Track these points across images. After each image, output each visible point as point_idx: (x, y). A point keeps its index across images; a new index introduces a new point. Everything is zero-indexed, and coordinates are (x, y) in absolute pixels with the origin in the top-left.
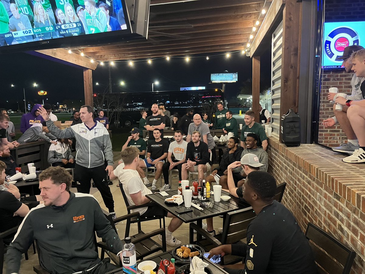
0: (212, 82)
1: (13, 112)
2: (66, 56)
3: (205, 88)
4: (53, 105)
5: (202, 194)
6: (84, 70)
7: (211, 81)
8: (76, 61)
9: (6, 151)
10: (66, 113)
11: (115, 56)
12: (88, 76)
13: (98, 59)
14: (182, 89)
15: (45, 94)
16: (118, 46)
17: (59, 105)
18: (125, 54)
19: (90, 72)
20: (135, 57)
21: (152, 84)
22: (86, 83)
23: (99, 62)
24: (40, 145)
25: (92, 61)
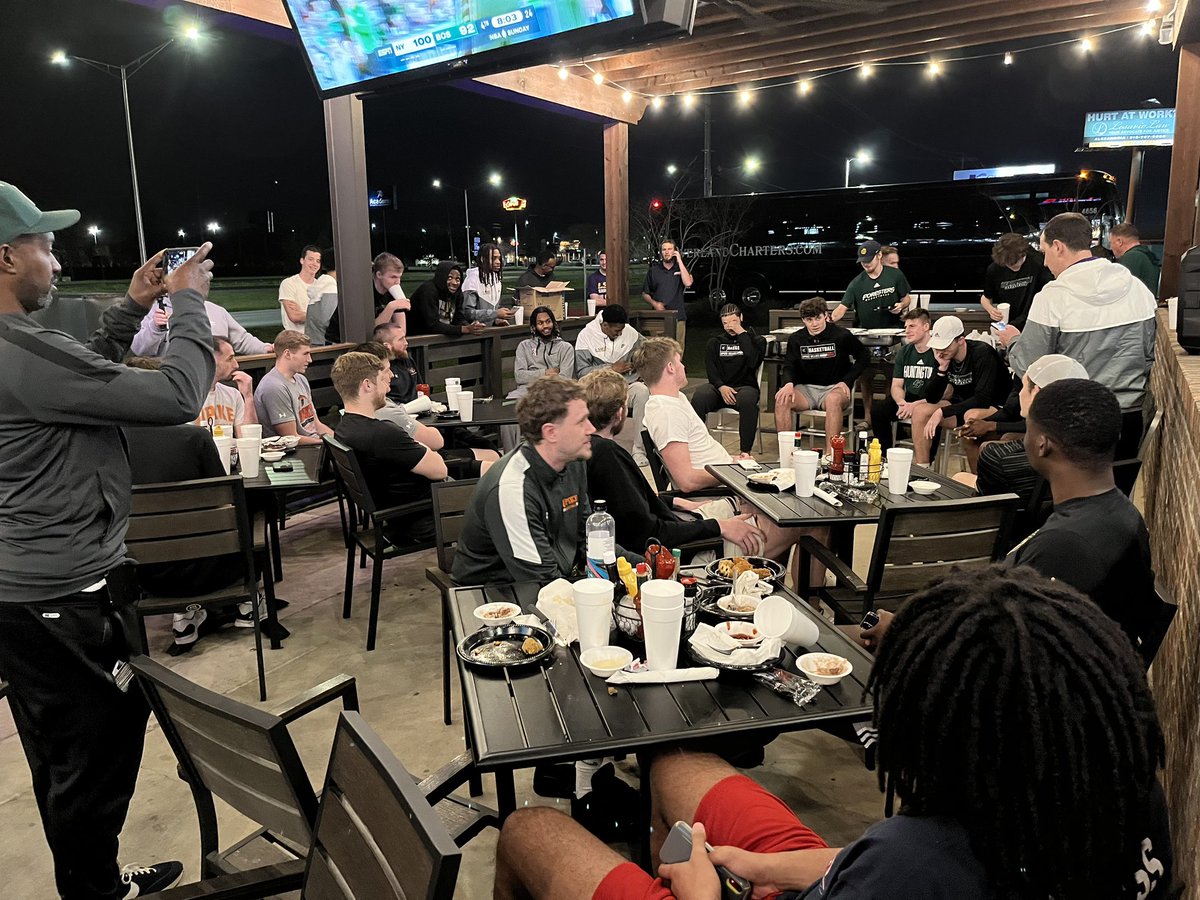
0: (1090, 146)
1: (437, 262)
2: (553, 89)
3: (1056, 169)
4: (543, 241)
5: (856, 471)
6: (605, 125)
7: (1085, 142)
8: (581, 99)
9: (400, 342)
10: (577, 265)
11: (696, 76)
12: (616, 145)
13: (645, 88)
14: (960, 175)
15: (520, 208)
16: (701, 45)
17: (558, 241)
18: (726, 68)
19: (623, 129)
20: (760, 73)
21: (845, 164)
22: (610, 165)
23: (648, 97)
24: (482, 341)
25: (628, 96)
